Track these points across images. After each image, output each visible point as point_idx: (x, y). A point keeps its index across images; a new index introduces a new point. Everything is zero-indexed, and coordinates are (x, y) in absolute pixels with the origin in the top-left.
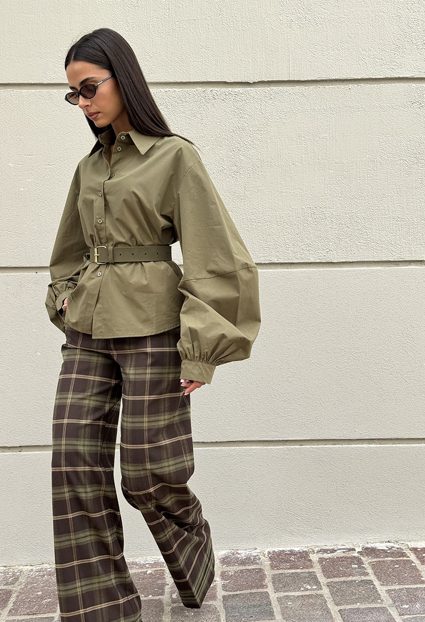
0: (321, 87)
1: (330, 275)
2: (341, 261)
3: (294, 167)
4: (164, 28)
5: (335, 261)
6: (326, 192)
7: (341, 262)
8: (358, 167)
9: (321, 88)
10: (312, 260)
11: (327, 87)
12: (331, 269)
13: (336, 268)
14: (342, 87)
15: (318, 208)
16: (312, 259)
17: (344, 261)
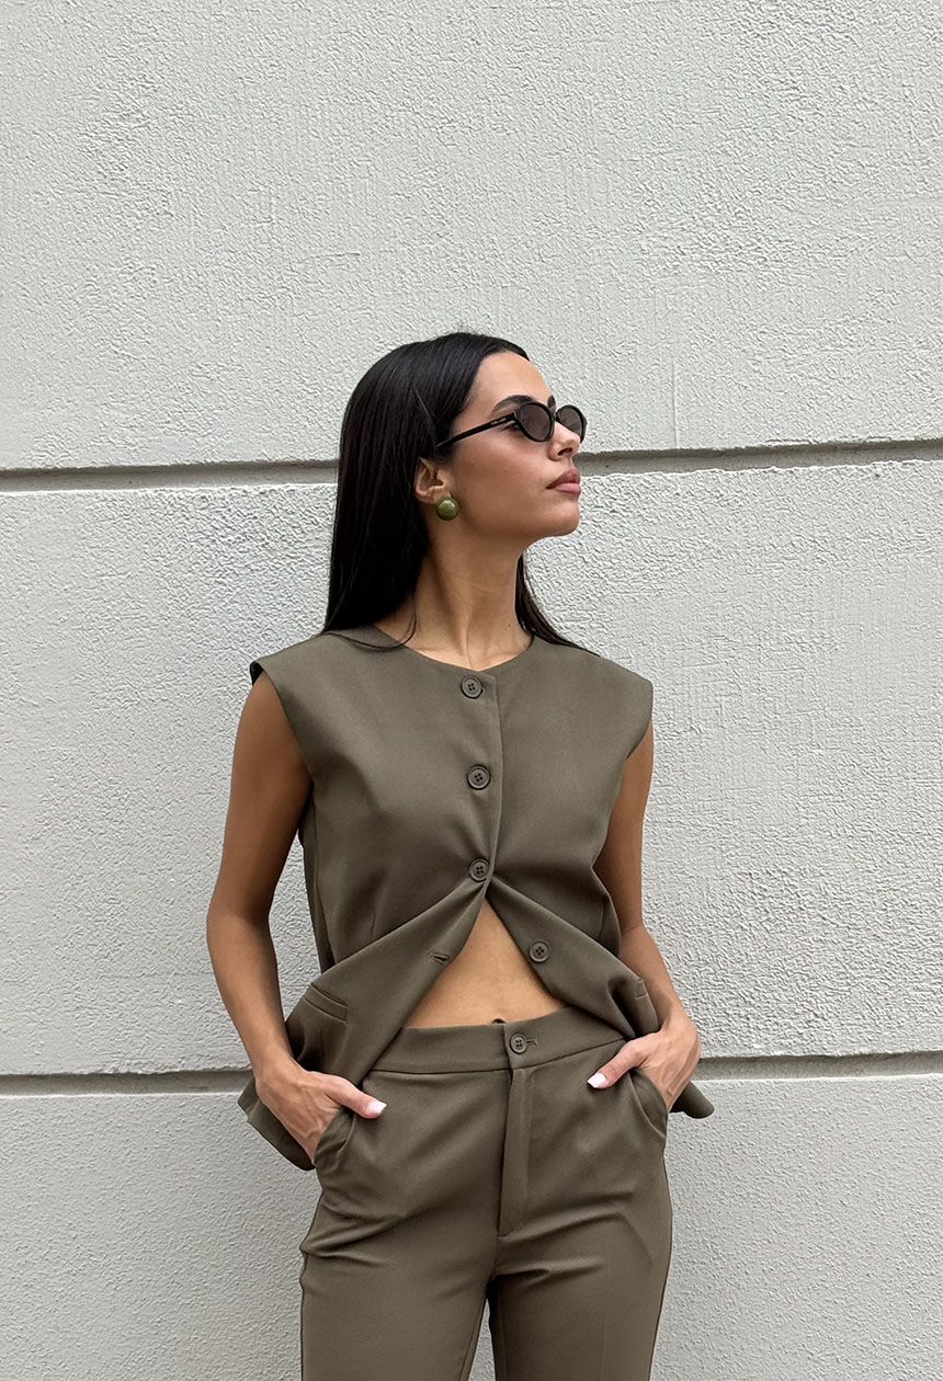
0: (781, 470)
1: (818, 1101)
2: (857, 1052)
3: (693, 739)
4: (253, 282)
5: (838, 1053)
6: (803, 821)
7: (856, 1057)
8: (910, 736)
9: (780, 473)
10: (758, 1050)
11: (801, 469)
12: (821, 1079)
13: (839, 1074)
14: (852, 469)
15: (777, 875)
16: (756, 1046)
17: (865, 1050)
